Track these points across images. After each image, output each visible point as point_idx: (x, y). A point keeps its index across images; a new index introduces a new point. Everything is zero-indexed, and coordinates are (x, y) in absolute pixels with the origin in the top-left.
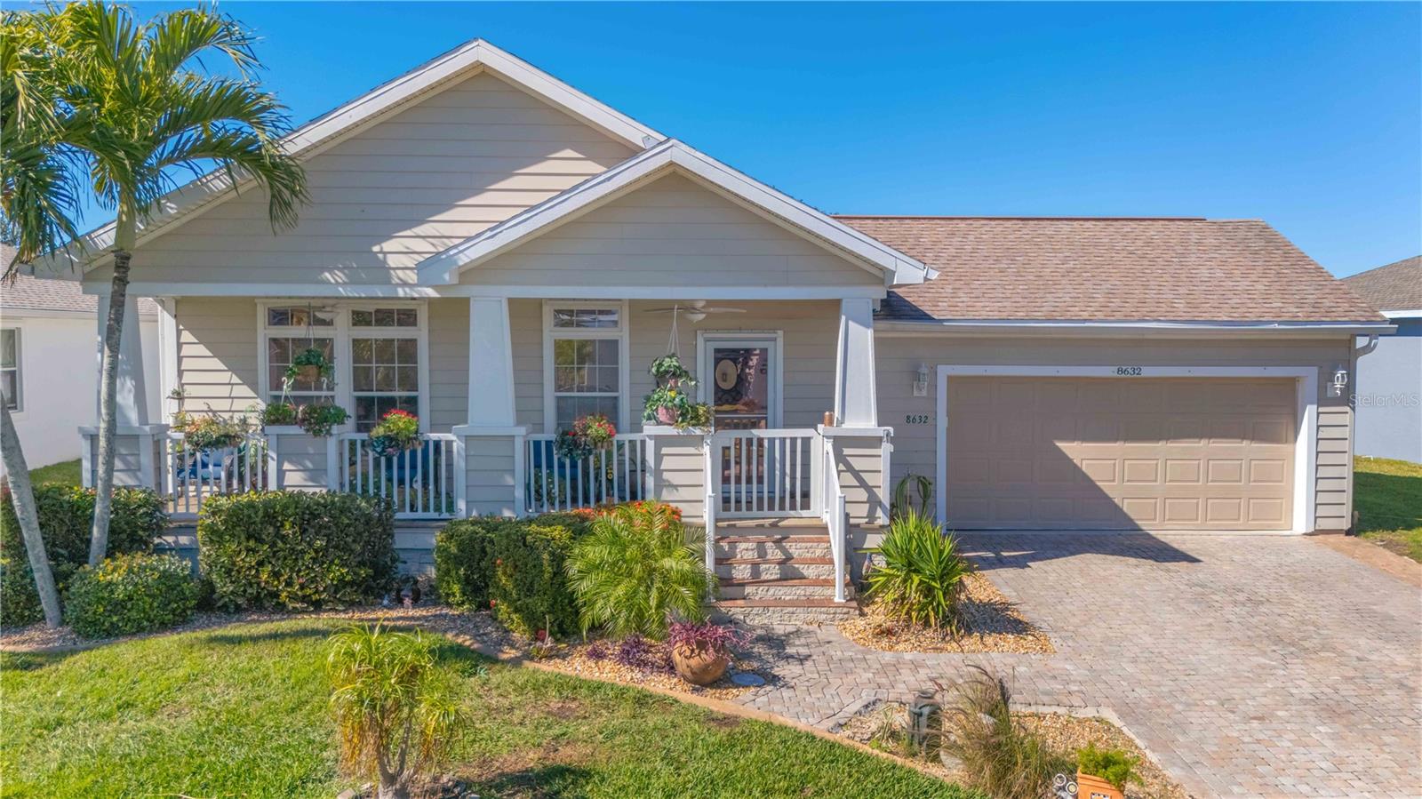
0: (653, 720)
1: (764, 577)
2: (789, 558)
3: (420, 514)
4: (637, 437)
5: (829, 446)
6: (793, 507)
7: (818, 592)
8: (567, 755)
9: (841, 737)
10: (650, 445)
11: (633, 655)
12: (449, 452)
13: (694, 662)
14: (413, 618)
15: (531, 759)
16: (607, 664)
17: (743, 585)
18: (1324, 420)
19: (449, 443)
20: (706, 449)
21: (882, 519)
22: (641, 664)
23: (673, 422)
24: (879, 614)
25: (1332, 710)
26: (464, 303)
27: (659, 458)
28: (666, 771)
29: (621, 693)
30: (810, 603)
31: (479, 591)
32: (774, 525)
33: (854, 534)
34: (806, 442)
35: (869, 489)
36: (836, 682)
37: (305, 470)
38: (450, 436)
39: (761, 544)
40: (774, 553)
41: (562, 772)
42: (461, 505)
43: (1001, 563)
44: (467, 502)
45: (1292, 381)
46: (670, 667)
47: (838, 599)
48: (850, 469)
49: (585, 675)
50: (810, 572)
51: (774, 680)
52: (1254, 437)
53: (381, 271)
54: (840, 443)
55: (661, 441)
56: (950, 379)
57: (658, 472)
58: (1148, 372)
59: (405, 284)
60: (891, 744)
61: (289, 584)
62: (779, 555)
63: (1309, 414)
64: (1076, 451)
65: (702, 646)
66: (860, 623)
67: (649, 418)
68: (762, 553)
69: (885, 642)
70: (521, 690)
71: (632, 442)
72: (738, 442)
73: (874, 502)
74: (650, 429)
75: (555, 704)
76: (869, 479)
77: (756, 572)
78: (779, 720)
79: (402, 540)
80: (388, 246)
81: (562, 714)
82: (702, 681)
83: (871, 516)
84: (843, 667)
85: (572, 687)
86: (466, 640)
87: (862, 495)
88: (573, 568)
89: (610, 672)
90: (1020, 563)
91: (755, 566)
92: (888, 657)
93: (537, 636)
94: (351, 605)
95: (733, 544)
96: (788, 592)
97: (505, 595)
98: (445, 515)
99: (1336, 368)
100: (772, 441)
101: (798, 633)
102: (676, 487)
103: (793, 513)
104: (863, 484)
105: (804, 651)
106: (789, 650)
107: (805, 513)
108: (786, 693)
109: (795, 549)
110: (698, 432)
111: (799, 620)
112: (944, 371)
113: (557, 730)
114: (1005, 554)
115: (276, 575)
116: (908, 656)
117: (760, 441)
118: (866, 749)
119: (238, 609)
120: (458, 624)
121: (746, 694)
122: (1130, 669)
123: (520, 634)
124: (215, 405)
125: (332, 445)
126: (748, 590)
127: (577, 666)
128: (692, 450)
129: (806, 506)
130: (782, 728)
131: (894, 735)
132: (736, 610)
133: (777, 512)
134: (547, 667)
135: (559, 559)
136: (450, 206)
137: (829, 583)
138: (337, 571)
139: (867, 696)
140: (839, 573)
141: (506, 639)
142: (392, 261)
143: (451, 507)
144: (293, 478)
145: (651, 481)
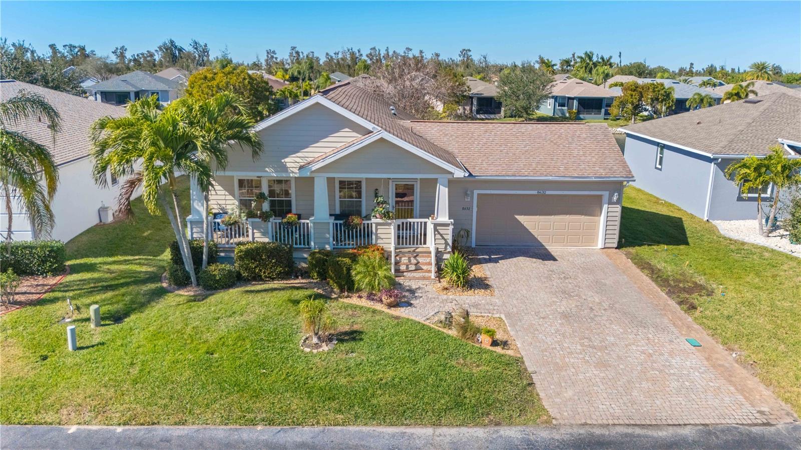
0: (377, 318)
1: (410, 269)
2: (418, 263)
3: (298, 246)
4: (369, 222)
5: (432, 226)
6: (421, 244)
7: (427, 275)
8: (356, 327)
9: (427, 323)
10: (374, 226)
11: (370, 297)
12: (308, 228)
13: (388, 301)
14: (302, 283)
15: (347, 328)
16: (363, 300)
17: (403, 272)
18: (610, 210)
19: (308, 224)
20: (392, 227)
21: (449, 249)
22: (373, 300)
23: (381, 218)
24: (444, 283)
25: (565, 316)
26: (313, 178)
27: (377, 229)
28: (382, 332)
29: (368, 309)
30: (424, 278)
31: (323, 276)
32: (414, 251)
33: (439, 255)
34: (425, 223)
35: (445, 240)
36: (428, 305)
37: (261, 232)
38: (308, 221)
39: (409, 258)
40: (413, 261)
41: (356, 332)
42: (312, 244)
43: (490, 261)
44: (314, 243)
45: (601, 196)
46: (381, 301)
47: (433, 277)
48: (439, 233)
49: (357, 303)
50: (425, 267)
51: (410, 305)
52: (586, 215)
53: (284, 168)
54: (436, 225)
55: (377, 224)
56: (478, 194)
57: (376, 234)
58: (548, 193)
59: (293, 172)
60: (440, 325)
61: (264, 273)
62: (415, 262)
63: (605, 207)
64: (521, 218)
65: (391, 296)
66: (439, 285)
67: (373, 216)
68: (410, 261)
69: (445, 291)
70: (340, 308)
71: (368, 224)
72: (403, 223)
73: (447, 244)
74: (374, 220)
75: (351, 313)
76: (446, 237)
77: (407, 268)
78: (411, 318)
79: (295, 255)
80: (287, 160)
81: (353, 316)
82: (390, 306)
83: (446, 248)
84: (431, 300)
85: (354, 307)
86: (320, 291)
87: (443, 242)
88: (353, 273)
89: (364, 303)
90: (496, 261)
91: (407, 266)
92: (445, 297)
93: (342, 291)
94: (283, 279)
95: (400, 258)
96: (417, 274)
97: (332, 278)
98: (307, 246)
99: (614, 193)
100: (414, 223)
101: (419, 288)
102: (382, 239)
103: (421, 246)
104: (443, 238)
105: (420, 295)
106: (416, 295)
107: (424, 246)
108: (414, 309)
109: (420, 260)
110: (389, 221)
111: (420, 283)
112: (476, 192)
113: (352, 320)
114: (492, 257)
115: (261, 271)
116: (451, 297)
117: (410, 223)
118: (433, 326)
119: (249, 280)
120: (317, 285)
121: (402, 309)
122: (515, 302)
123: (336, 290)
124: (220, 202)
125: (270, 224)
126: (405, 274)
127: (354, 300)
128: (387, 227)
129: (425, 243)
130: (412, 320)
131: (441, 322)
132: (400, 280)
133: (415, 246)
134: (346, 301)
135: (349, 270)
136: (307, 147)
137: (430, 271)
138: (279, 269)
139: (436, 311)
140: (433, 268)
141: (332, 291)
142: (288, 165)
143: (308, 244)
144: (257, 235)
145: (374, 237)
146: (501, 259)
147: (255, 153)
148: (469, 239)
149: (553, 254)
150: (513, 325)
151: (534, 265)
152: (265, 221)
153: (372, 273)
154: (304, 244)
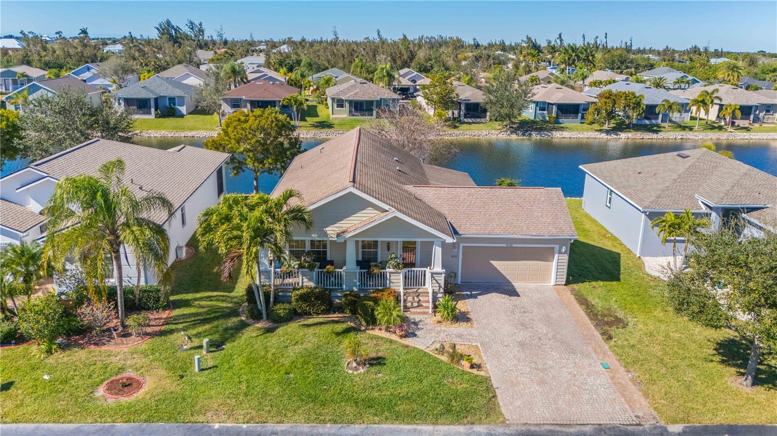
0: (394, 346)
1: (414, 306)
2: (420, 301)
3: (334, 287)
5: (430, 274)
6: (421, 286)
7: (426, 310)
8: (380, 354)
9: (427, 351)
10: (388, 274)
11: (387, 330)
13: (401, 334)
14: (339, 317)
15: (374, 355)
16: (383, 331)
17: (409, 308)
18: (560, 258)
19: (341, 272)
20: (401, 275)
21: (442, 291)
22: (390, 331)
23: (394, 268)
24: (438, 316)
27: (390, 277)
28: (397, 358)
29: (387, 340)
30: (424, 313)
31: (354, 312)
32: (417, 291)
33: (435, 293)
34: (425, 271)
35: (439, 284)
36: (428, 336)
37: (308, 279)
39: (413, 297)
40: (416, 299)
41: (380, 358)
42: (344, 286)
43: (471, 296)
44: (346, 286)
45: (553, 248)
46: (395, 333)
47: (430, 312)
48: (435, 279)
49: (379, 335)
50: (424, 304)
51: (415, 335)
52: (542, 260)
53: (326, 235)
54: (432, 274)
55: (390, 273)
56: (463, 246)
57: (390, 280)
58: (514, 245)
59: (332, 237)
60: (435, 352)
61: (313, 310)
62: (418, 300)
63: (556, 256)
64: (495, 263)
65: (402, 331)
66: (435, 318)
68: (414, 299)
69: (439, 325)
70: (368, 339)
71: (384, 272)
72: (409, 271)
73: (440, 286)
74: (388, 270)
75: (375, 342)
76: (439, 282)
77: (412, 305)
78: (418, 346)
79: (333, 294)
80: (327, 229)
81: (376, 345)
82: (402, 337)
83: (439, 290)
84: (429, 331)
85: (377, 338)
86: (352, 324)
87: (438, 285)
88: (376, 313)
89: (383, 334)
90: (475, 297)
91: (412, 303)
92: (439, 329)
93: (368, 324)
94: (325, 314)
95: (407, 297)
96: (419, 310)
97: (360, 315)
99: (563, 246)
100: (417, 271)
101: (421, 321)
102: (394, 283)
104: (438, 283)
105: (422, 327)
106: (419, 327)
107: (424, 287)
108: (418, 339)
109: (421, 298)
110: (399, 271)
111: (421, 317)
112: (461, 245)
113: (377, 349)
114: (473, 293)
115: (310, 309)
116: (443, 329)
117: (414, 271)
118: (431, 353)
119: (302, 315)
120: (350, 319)
121: (410, 339)
122: (488, 333)
123: (364, 323)
125: (314, 273)
126: (410, 310)
127: (376, 332)
129: (424, 285)
130: (417, 348)
131: (437, 350)
132: (407, 314)
133: (417, 287)
134: (371, 332)
135: (373, 310)
136: (342, 220)
137: (428, 308)
138: (323, 307)
139: (433, 340)
140: (431, 305)
141: (361, 324)
142: (328, 232)
144: (305, 280)
145: (388, 282)
146: (480, 294)
147: (308, 228)
148: (456, 278)
149: (517, 290)
150: (485, 352)
151: (503, 300)
152: (311, 271)
153: (389, 314)
154: (338, 286)
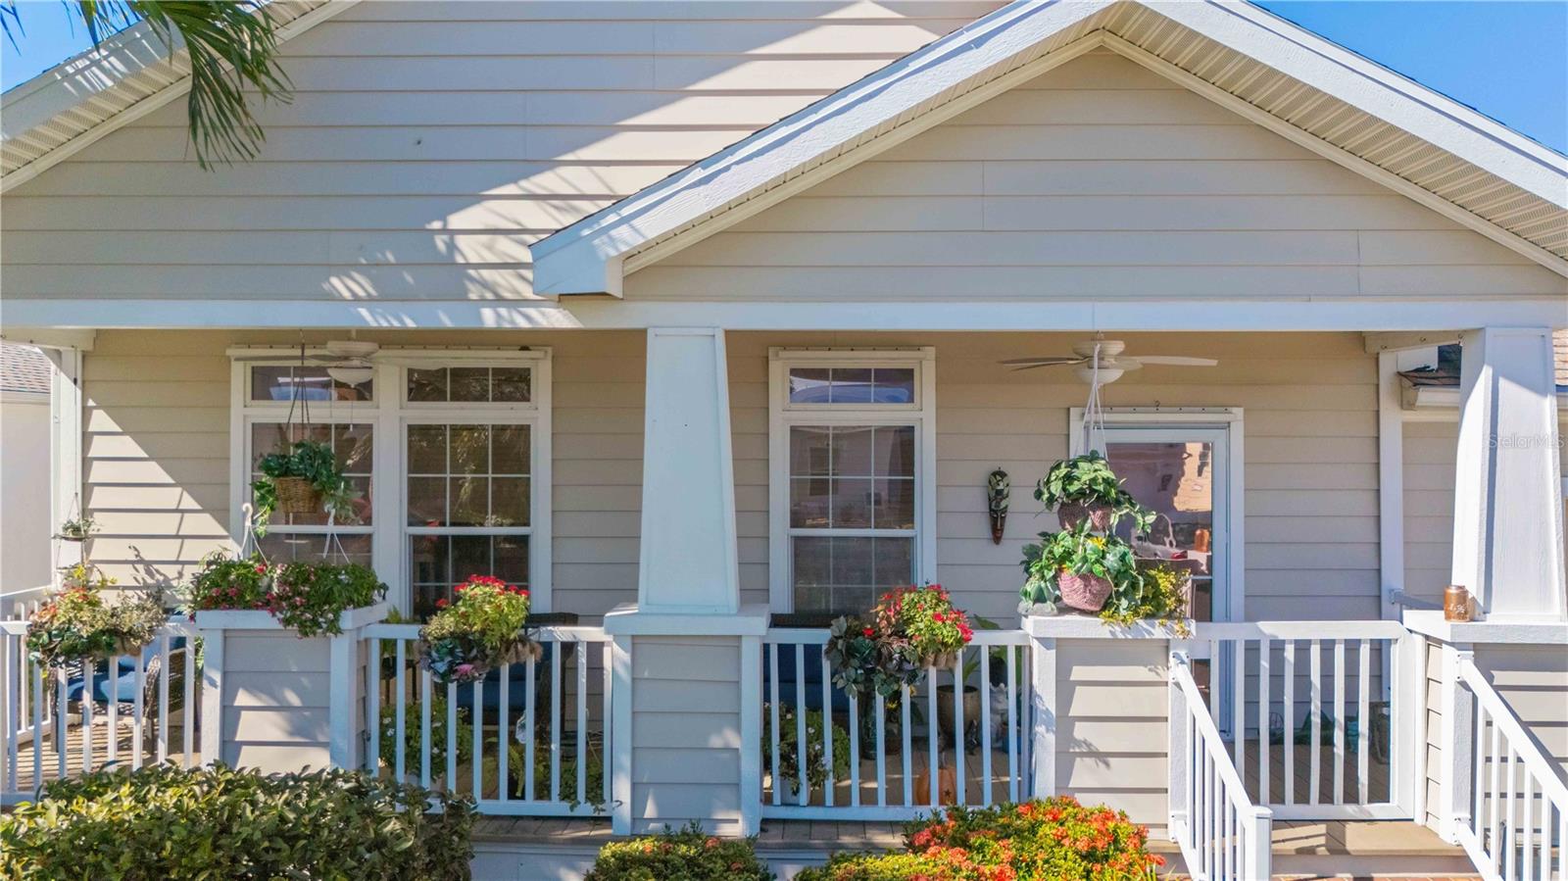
3: (530, 806)
4: (1007, 639)
6: (1351, 797)
10: (1046, 663)
12: (596, 669)
23: (1098, 609)
26: (634, 342)
27: (1065, 690)
34: (1380, 649)
37: (282, 708)
38: (598, 635)
42: (621, 789)
44: (634, 786)
54: (1491, 657)
55: (1068, 652)
57: (1064, 723)
59: (498, 299)
67: (1040, 598)
74: (1037, 624)
80: (463, 218)
98: (585, 809)
103: (1351, 810)
110: (1158, 631)
124: (150, 551)
125: (340, 653)
128: (1141, 673)
129: (1380, 791)
136: (609, 130)
142: (471, 249)
143: (596, 788)
144: (258, 724)
152: (307, 629)
154: (568, 793)
